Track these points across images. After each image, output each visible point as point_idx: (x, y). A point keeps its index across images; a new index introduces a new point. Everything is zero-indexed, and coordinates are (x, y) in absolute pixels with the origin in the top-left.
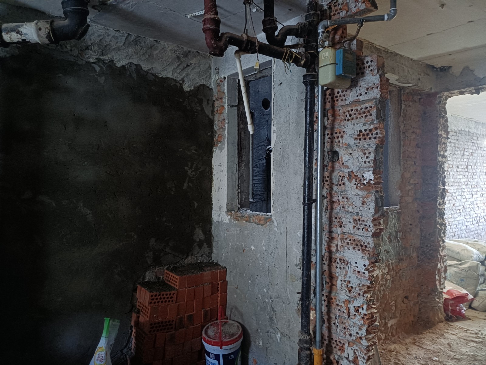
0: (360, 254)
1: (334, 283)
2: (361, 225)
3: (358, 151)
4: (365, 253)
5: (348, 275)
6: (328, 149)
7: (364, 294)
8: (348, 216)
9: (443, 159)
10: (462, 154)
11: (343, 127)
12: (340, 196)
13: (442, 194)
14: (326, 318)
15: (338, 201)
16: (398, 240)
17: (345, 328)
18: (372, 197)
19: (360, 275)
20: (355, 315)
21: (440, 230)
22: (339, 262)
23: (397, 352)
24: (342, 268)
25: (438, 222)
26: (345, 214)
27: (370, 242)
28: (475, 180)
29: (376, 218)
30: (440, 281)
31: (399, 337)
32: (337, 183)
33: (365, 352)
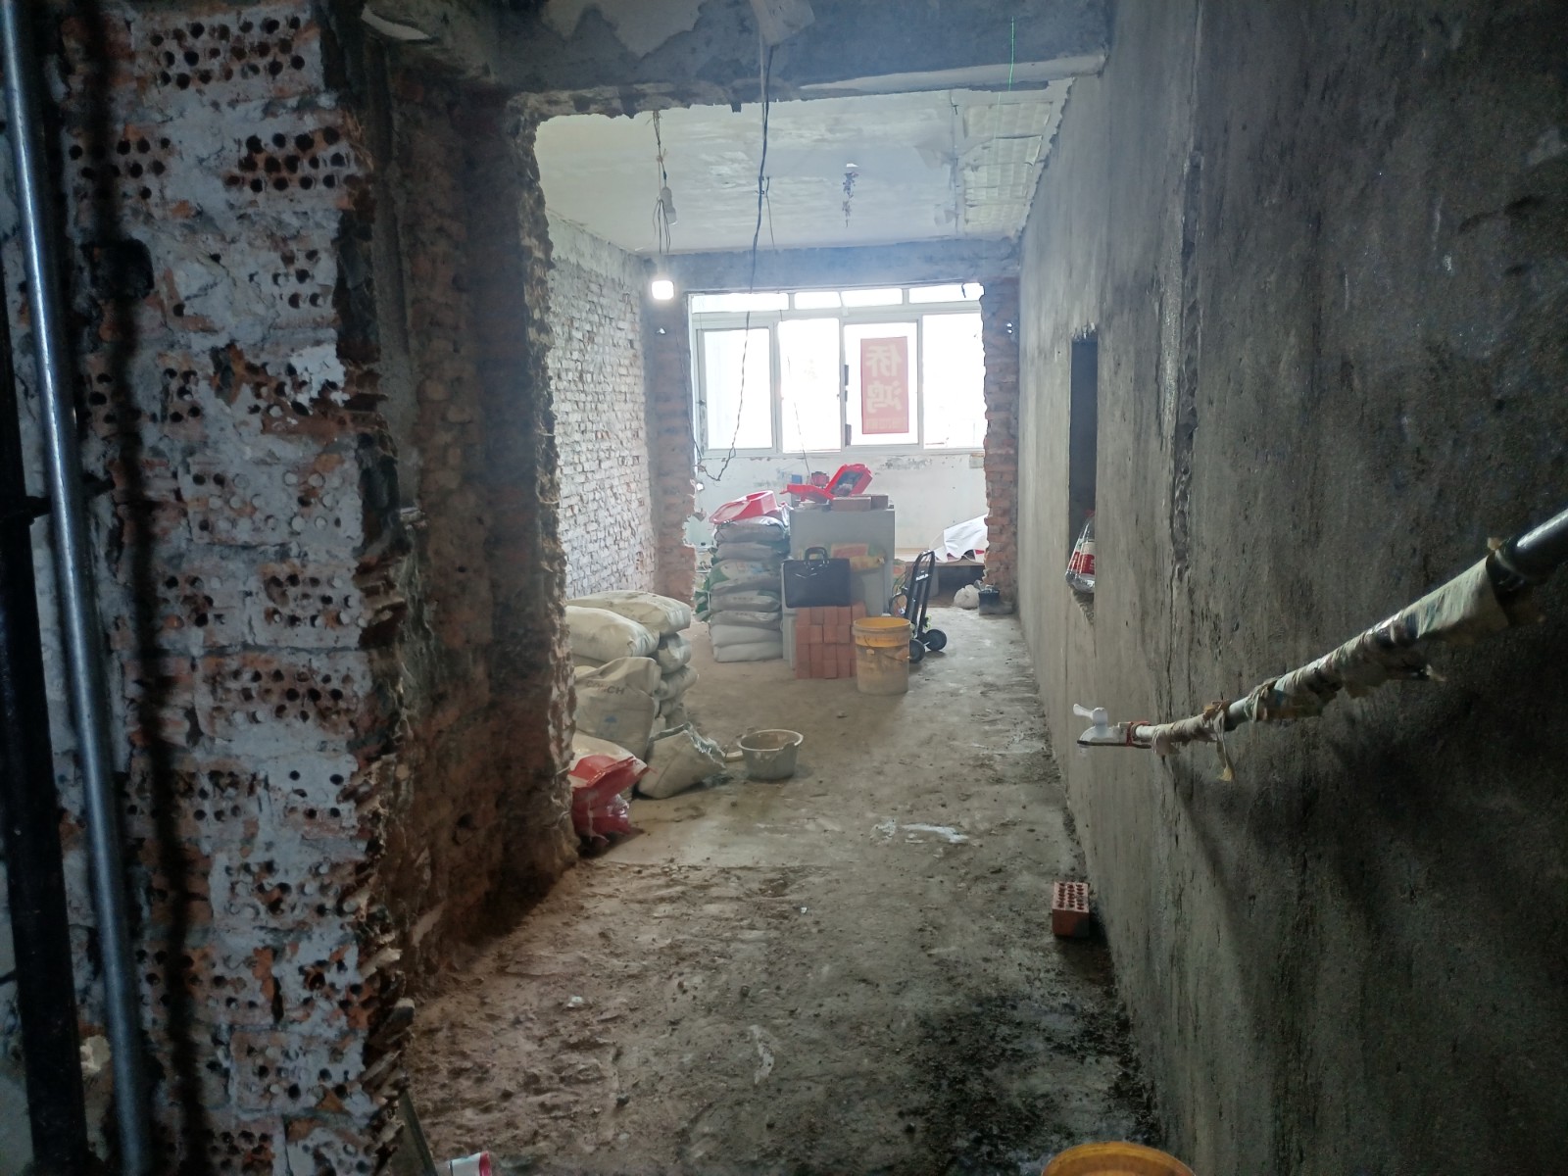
0: (310, 732)
1: (196, 886)
2: (305, 602)
3: (250, 244)
4: (335, 725)
5: (262, 837)
6: (83, 230)
7: (341, 900)
8: (237, 565)
9: (543, 336)
10: (566, 335)
11: (159, 118)
12: (181, 471)
13: (548, 455)
14: (164, 1054)
15: (172, 498)
16: (426, 631)
17: (263, 1071)
18: (347, 465)
19: (320, 825)
20: (307, 1002)
21: (550, 576)
22: (208, 786)
23: (452, 1026)
24: (228, 813)
25: (543, 549)
26: (216, 558)
27: (355, 672)
28: (604, 417)
29: (374, 561)
30: (560, 740)
31: (451, 968)
32: (157, 408)
33: (366, 1139)
